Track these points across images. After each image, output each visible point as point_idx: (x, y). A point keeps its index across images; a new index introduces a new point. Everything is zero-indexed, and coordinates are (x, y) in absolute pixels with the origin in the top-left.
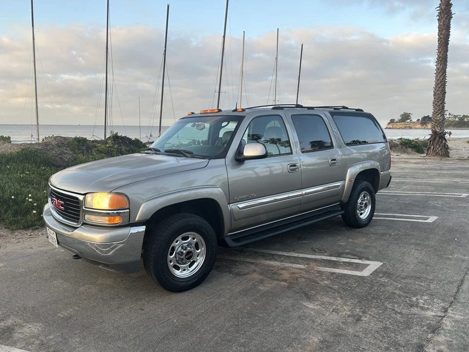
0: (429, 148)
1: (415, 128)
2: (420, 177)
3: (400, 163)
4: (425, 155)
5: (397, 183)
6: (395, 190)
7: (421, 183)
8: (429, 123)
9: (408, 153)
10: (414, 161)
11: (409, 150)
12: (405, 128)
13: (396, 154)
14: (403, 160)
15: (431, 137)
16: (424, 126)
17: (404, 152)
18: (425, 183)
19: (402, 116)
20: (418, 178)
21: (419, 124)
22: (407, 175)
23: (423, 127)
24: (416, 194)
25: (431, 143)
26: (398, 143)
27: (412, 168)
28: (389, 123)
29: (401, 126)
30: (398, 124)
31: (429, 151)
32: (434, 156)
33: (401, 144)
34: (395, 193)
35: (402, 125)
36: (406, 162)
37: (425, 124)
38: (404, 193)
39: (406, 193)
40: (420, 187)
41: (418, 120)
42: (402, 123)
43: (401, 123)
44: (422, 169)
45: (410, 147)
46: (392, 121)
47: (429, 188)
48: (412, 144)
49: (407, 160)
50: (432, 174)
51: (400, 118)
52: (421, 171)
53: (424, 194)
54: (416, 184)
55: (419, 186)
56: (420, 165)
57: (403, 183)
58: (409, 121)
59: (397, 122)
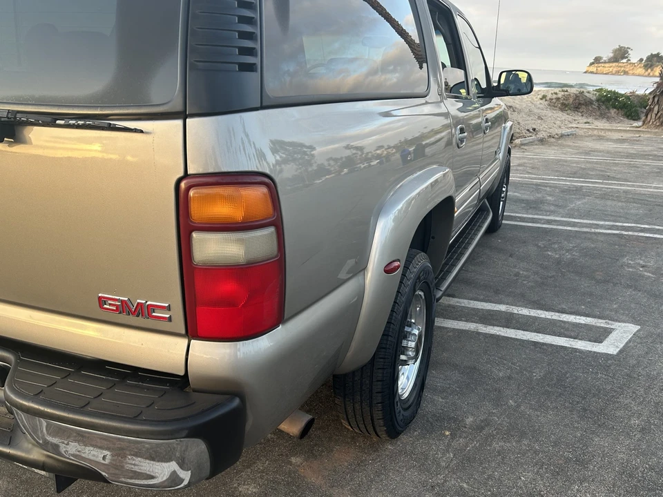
0: (651, 110)
1: (633, 74)
2: (619, 176)
3: (587, 139)
4: (640, 123)
5: (563, 191)
6: (552, 213)
7: (618, 191)
8: (657, 66)
9: (608, 119)
10: (616, 136)
11: (613, 111)
12: (617, 73)
13: (585, 121)
14: (595, 132)
15: (657, 88)
16: (649, 70)
17: (603, 116)
18: (626, 192)
19: (615, 51)
20: (614, 179)
21: (640, 67)
22: (593, 169)
23: (647, 73)
24: (597, 226)
25: (656, 99)
26: (594, 98)
27: (608, 152)
28: (592, 64)
29: (611, 69)
30: (607, 65)
31: (649, 116)
32: (657, 127)
33: (598, 100)
34: (549, 222)
35: (613, 67)
36: (600, 138)
37: (650, 67)
38: (569, 224)
39: (574, 225)
40: (615, 203)
41: (641, 60)
42: (614, 64)
43: (611, 64)
44: (629, 156)
45: (615, 107)
46: (597, 60)
47: (634, 209)
48: (619, 102)
49: (602, 133)
50: (647, 169)
51: (611, 55)
52: (625, 161)
53: (617, 228)
54: (605, 196)
55: (609, 203)
56: (625, 146)
57: (579, 189)
58: (625, 61)
59: (605, 62)
